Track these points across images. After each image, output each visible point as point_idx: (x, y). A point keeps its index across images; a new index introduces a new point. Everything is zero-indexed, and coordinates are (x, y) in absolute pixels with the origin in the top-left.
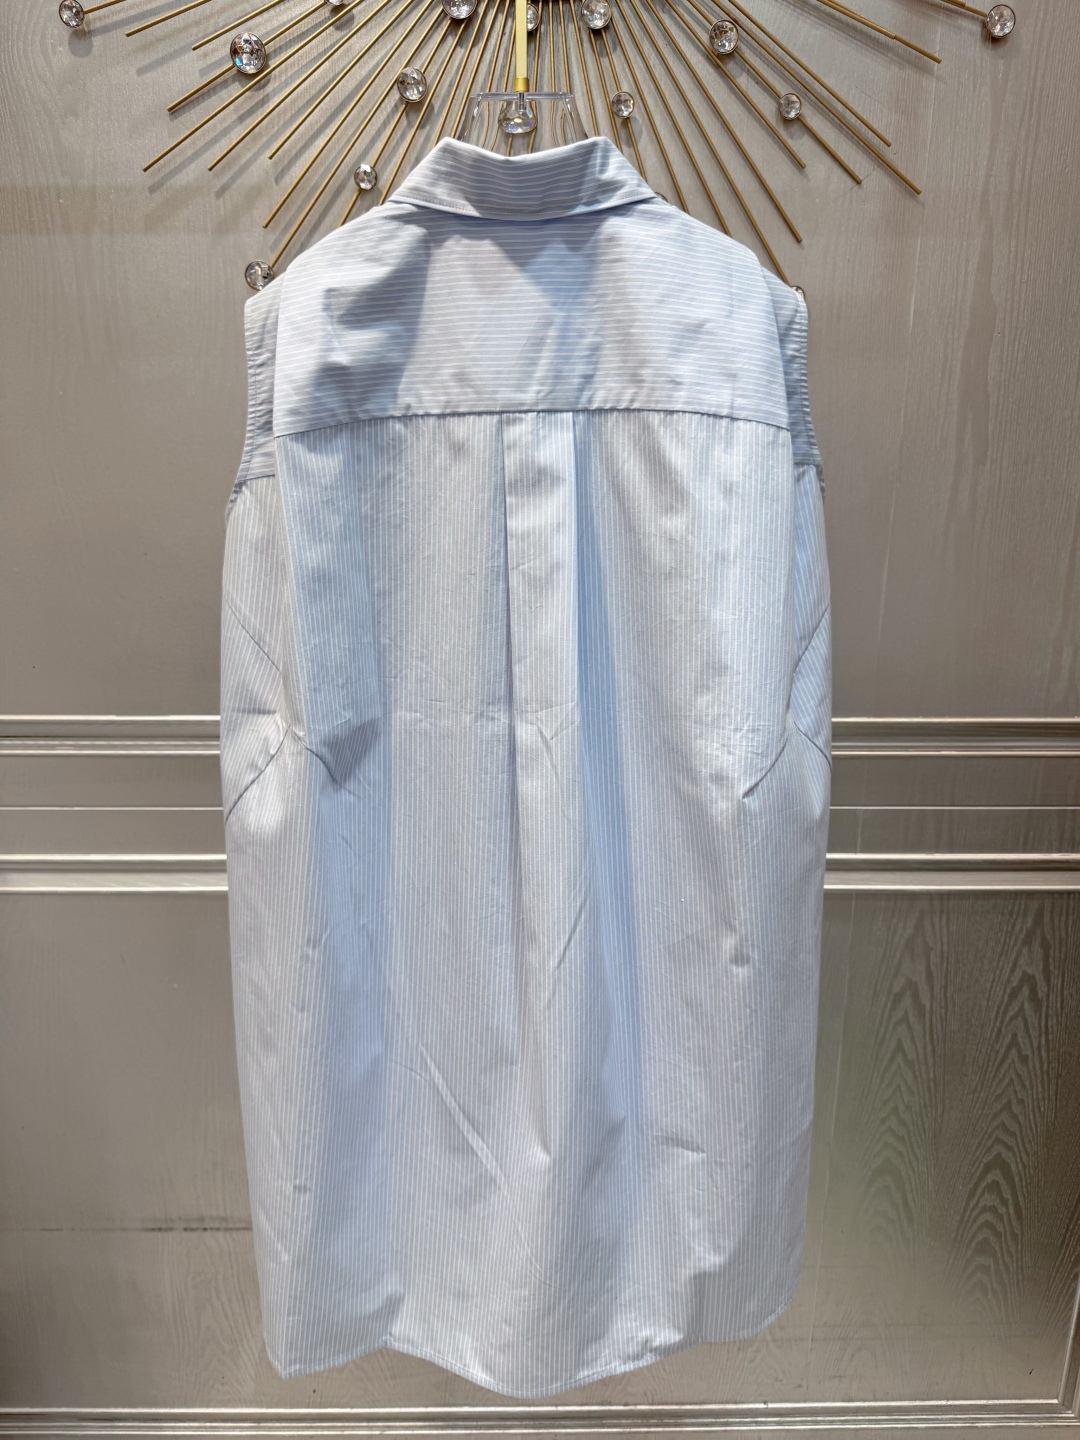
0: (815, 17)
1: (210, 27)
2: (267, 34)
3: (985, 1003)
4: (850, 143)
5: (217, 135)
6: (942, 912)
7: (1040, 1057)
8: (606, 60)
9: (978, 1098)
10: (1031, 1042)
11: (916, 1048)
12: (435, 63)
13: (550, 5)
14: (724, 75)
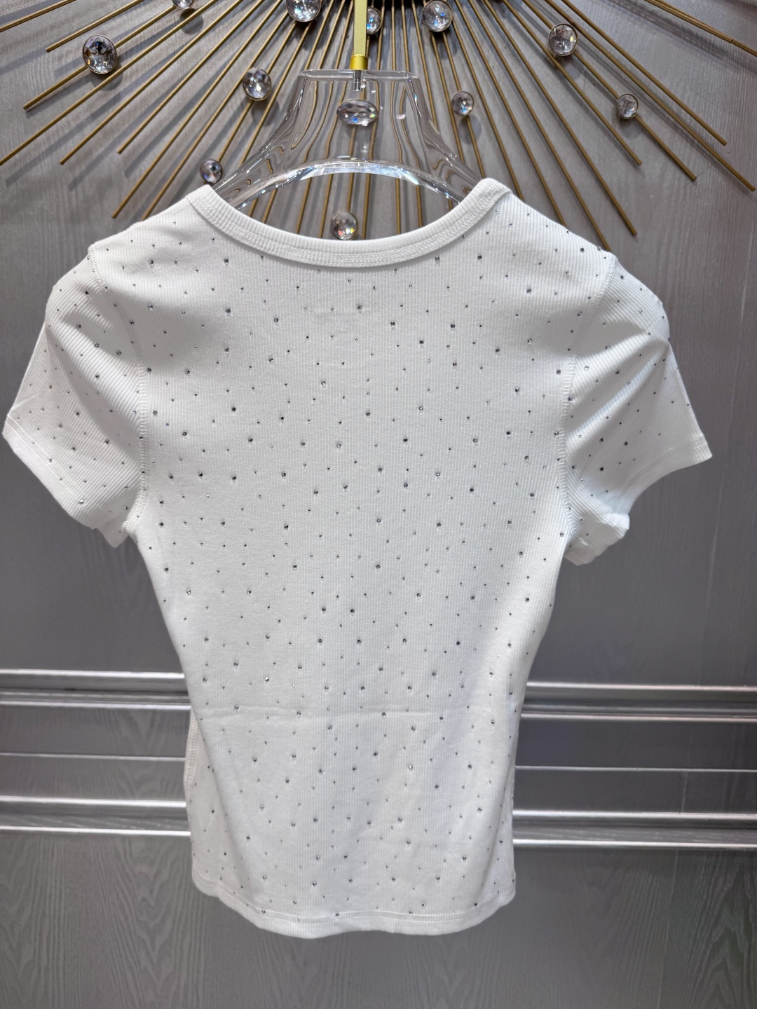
0: (652, 22)
1: (65, 32)
2: (120, 37)
4: (684, 141)
5: (71, 131)
8: (447, 61)
11: (733, 993)
12: (281, 64)
13: (393, 9)
14: (563, 78)
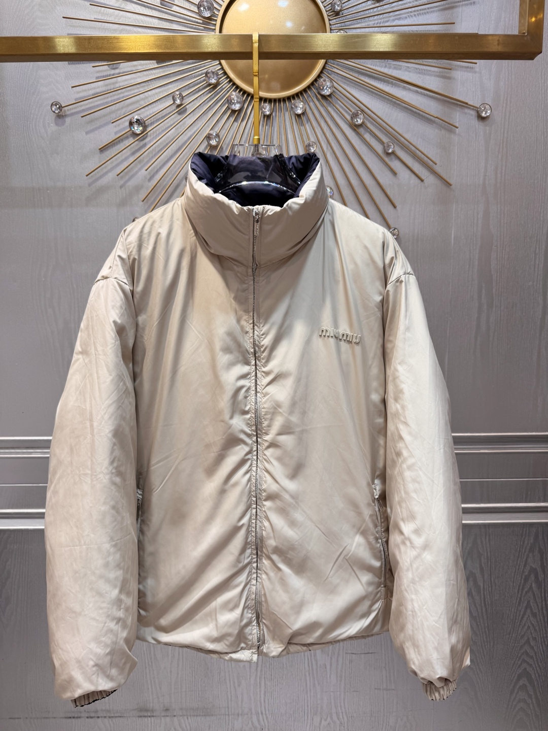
2: (147, 116)
3: (512, 584)
4: (418, 163)
6: (486, 535)
8: (303, 127)
9: (512, 636)
10: (538, 605)
12: (224, 130)
13: (277, 104)
14: (358, 134)
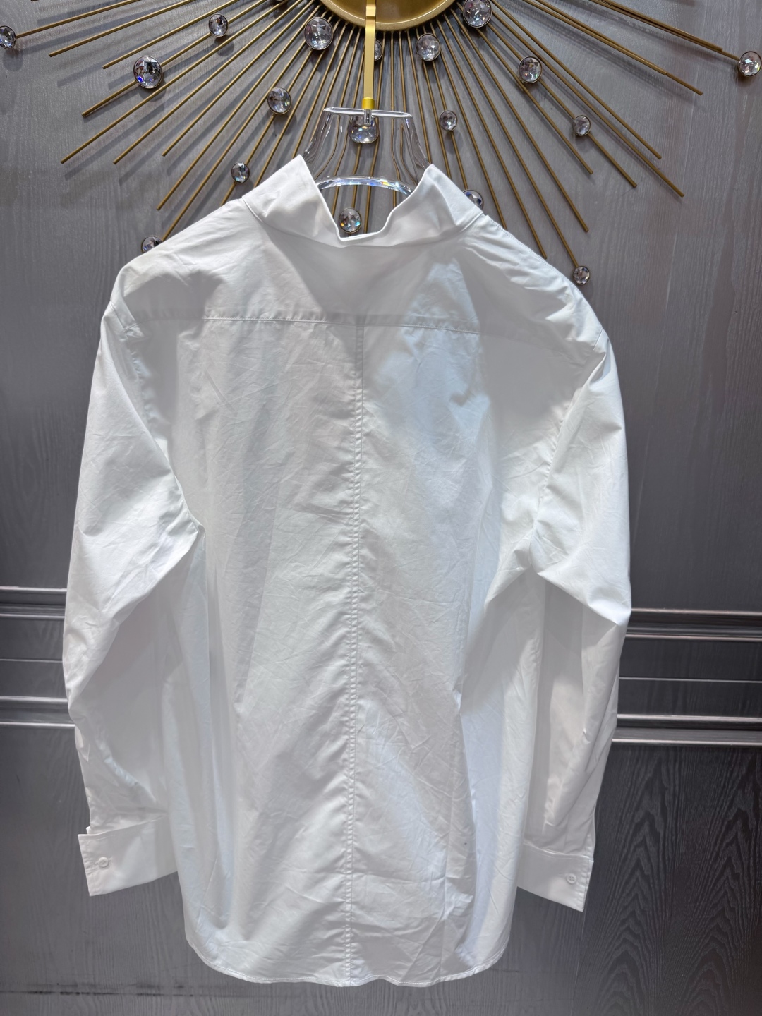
3: (707, 832)
6: (675, 761)
7: (749, 876)
10: (742, 863)
11: (652, 866)
13: (392, 41)
